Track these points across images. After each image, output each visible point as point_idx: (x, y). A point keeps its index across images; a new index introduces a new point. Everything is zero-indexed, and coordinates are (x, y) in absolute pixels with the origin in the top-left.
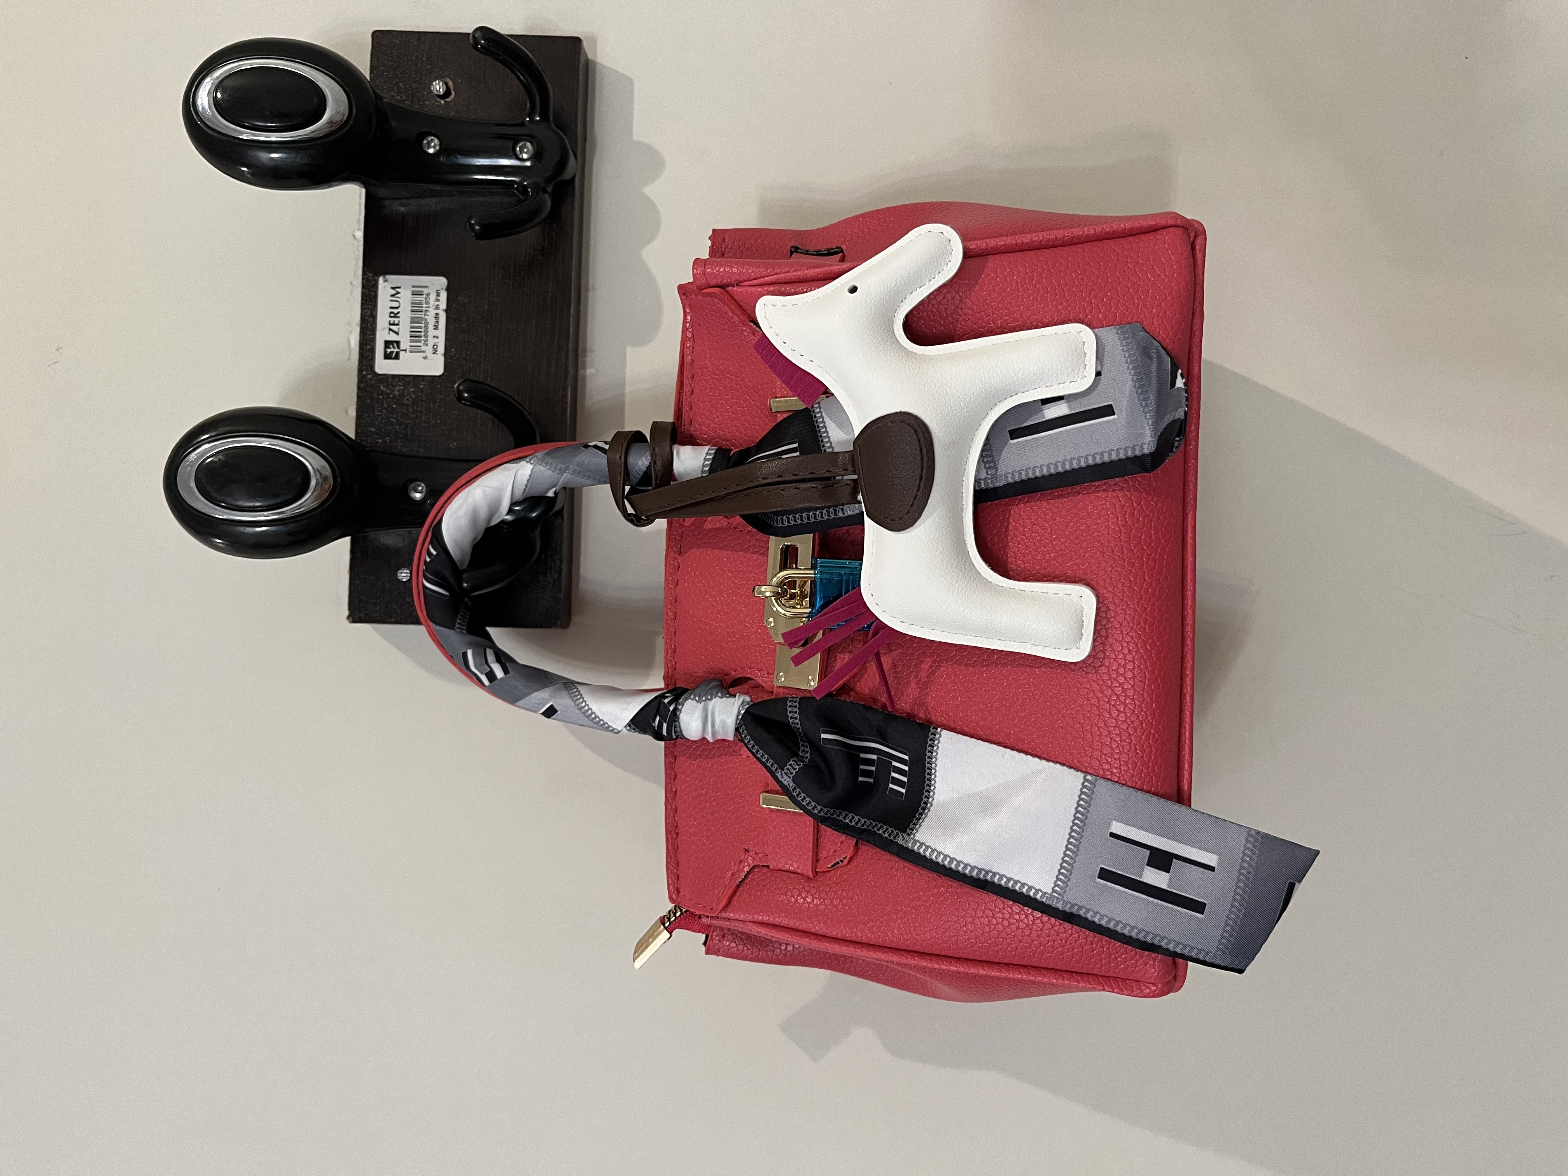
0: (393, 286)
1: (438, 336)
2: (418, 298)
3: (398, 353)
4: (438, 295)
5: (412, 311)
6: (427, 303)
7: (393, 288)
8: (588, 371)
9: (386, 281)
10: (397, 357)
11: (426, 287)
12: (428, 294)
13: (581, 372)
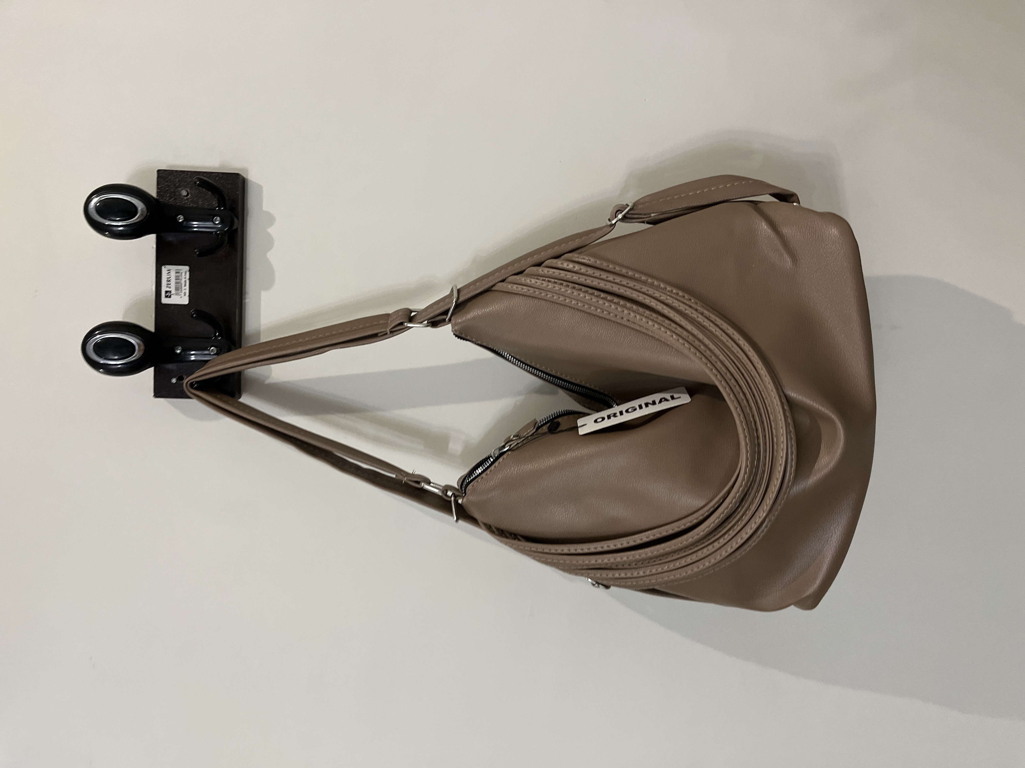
0: (169, 269)
1: (186, 289)
2: (178, 274)
3: (170, 296)
4: (186, 273)
5: (176, 279)
6: (182, 276)
7: (169, 270)
8: (247, 301)
9: (165, 268)
10: (170, 297)
11: (181, 270)
12: (182, 273)
13: (243, 301)
